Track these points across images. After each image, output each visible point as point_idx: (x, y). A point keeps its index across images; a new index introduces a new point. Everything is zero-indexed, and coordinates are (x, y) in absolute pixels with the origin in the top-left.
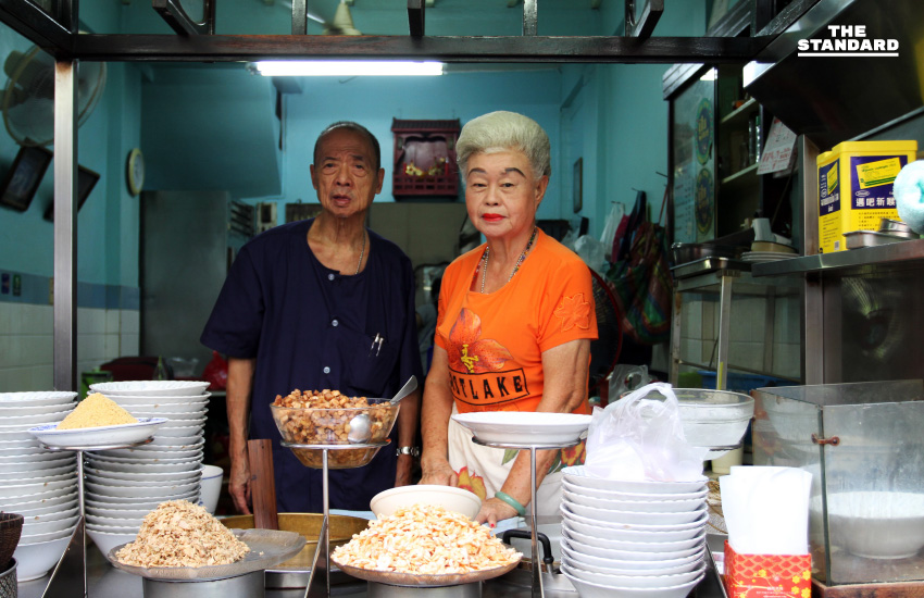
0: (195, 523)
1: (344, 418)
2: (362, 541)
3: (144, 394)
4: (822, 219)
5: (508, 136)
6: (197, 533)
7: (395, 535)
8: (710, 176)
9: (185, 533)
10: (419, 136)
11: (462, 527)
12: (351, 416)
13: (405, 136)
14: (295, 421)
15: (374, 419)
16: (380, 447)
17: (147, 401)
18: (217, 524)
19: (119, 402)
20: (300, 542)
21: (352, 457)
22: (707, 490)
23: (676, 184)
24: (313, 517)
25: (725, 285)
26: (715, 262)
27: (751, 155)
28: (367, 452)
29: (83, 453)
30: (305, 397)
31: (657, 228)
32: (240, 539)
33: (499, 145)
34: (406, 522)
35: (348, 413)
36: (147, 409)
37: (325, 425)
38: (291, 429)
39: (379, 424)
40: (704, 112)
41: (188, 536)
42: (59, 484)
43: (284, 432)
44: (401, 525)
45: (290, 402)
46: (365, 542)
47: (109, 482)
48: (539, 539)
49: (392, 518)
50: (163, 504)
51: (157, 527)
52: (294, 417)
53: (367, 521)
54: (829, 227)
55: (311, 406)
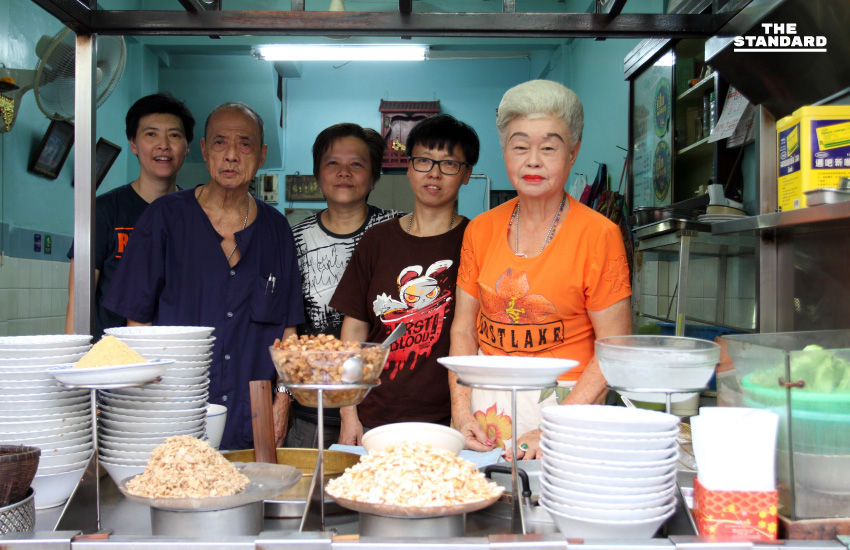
0: (199, 457)
1: (338, 361)
2: (354, 475)
3: (154, 337)
4: (781, 180)
5: (550, 104)
6: (201, 466)
7: (385, 469)
8: (667, 148)
9: (190, 466)
10: (404, 115)
11: (448, 462)
12: (345, 359)
13: (391, 116)
14: (292, 363)
15: (366, 361)
16: (370, 388)
17: (157, 344)
18: (219, 458)
19: (131, 344)
20: (296, 476)
21: (345, 397)
22: (678, 430)
23: (636, 156)
24: (309, 452)
25: (684, 244)
26: (674, 224)
27: (705, 128)
28: (359, 393)
29: (97, 391)
30: (302, 341)
31: (617, 196)
32: (241, 472)
33: (541, 111)
34: (396, 458)
35: (341, 356)
36: (156, 351)
37: (320, 367)
38: (289, 370)
39: (370, 366)
40: (662, 91)
41: (193, 468)
42: (76, 420)
43: (282, 373)
44: (391, 460)
45: (288, 346)
46: (357, 476)
47: (121, 418)
48: (520, 475)
49: (383, 453)
50: (169, 439)
51: (163, 460)
52: (291, 360)
53: (359, 457)
54: (788, 187)
55: (307, 349)
